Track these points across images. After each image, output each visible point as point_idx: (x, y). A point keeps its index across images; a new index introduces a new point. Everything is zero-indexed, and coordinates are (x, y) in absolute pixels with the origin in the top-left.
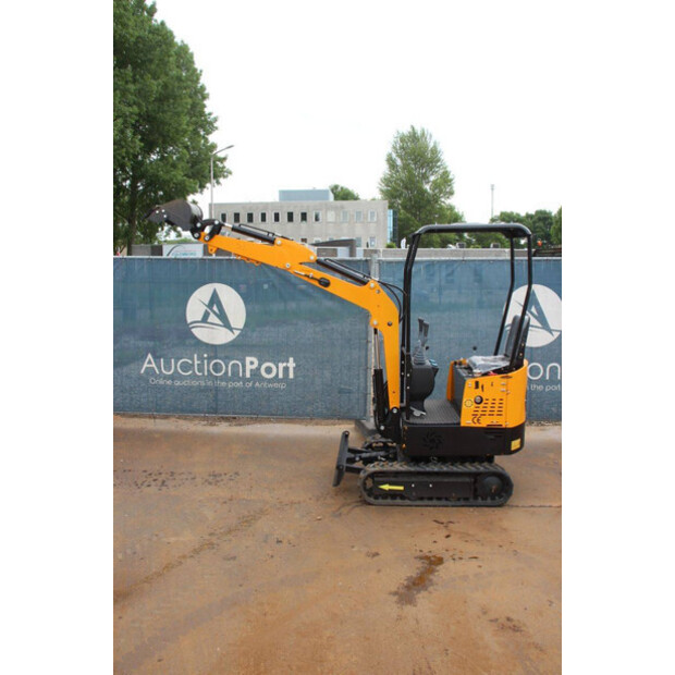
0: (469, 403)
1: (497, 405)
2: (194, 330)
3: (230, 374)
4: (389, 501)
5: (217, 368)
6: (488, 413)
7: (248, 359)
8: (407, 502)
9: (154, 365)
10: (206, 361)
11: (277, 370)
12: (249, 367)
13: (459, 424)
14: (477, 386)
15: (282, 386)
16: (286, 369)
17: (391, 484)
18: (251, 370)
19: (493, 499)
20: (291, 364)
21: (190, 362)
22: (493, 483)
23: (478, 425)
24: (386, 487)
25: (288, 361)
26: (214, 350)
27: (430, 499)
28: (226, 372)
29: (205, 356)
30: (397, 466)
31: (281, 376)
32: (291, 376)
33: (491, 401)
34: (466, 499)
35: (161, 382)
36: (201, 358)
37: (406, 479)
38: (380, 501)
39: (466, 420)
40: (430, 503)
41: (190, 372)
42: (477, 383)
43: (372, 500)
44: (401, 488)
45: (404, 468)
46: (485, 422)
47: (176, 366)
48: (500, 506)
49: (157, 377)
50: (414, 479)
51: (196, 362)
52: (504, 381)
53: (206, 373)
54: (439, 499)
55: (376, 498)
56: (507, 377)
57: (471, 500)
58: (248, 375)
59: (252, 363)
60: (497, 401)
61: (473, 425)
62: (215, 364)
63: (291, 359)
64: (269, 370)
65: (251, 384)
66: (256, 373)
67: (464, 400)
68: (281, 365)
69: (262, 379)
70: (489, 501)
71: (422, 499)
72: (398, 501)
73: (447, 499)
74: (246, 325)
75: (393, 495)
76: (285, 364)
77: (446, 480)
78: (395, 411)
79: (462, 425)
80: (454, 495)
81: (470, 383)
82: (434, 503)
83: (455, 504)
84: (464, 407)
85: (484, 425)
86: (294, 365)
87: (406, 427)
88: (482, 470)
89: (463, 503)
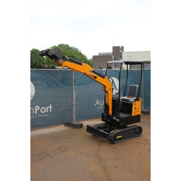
4: (117, 141)
6: (137, 111)
7: (36, 107)
8: (122, 140)
11: (46, 110)
12: (36, 110)
13: (132, 115)
15: (47, 115)
16: (49, 109)
18: (37, 111)
19: (138, 134)
20: (51, 107)
22: (138, 130)
23: (135, 115)
24: (118, 137)
25: (49, 106)
27: (126, 138)
30: (119, 131)
31: (47, 112)
32: (50, 111)
33: (137, 108)
34: (133, 136)
37: (121, 134)
44: (121, 136)
45: (121, 130)
48: (140, 136)
50: (123, 133)
52: (139, 103)
56: (140, 101)
58: (36, 113)
59: (37, 108)
63: (51, 105)
64: (43, 110)
65: (37, 116)
66: (39, 112)
67: (133, 109)
68: (47, 108)
69: (41, 113)
71: (124, 139)
72: (120, 141)
73: (129, 137)
75: (120, 139)
76: (49, 107)
77: (130, 132)
78: (112, 115)
80: (132, 135)
81: (134, 104)
82: (127, 139)
83: (131, 138)
84: (133, 111)
85: (136, 115)
86: (52, 107)
87: (121, 118)
88: (137, 127)
89: (133, 137)
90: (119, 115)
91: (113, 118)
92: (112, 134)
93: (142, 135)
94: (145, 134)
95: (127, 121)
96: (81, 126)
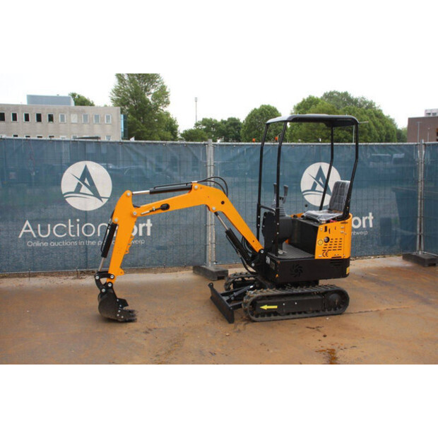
0: (320, 242)
1: (338, 243)
3: (99, 235)
4: (266, 318)
5: (88, 229)
6: (332, 249)
8: (278, 317)
9: (31, 230)
10: (78, 225)
11: (138, 229)
13: (314, 257)
14: (326, 230)
15: (142, 242)
16: (145, 229)
17: (268, 305)
19: (335, 310)
20: (149, 224)
21: (65, 226)
22: (335, 297)
23: (326, 258)
24: (265, 307)
25: (146, 222)
26: (85, 216)
27: (294, 313)
28: (96, 233)
29: (78, 220)
30: (271, 292)
31: (141, 234)
32: (149, 234)
33: (334, 240)
34: (317, 311)
35: (38, 244)
36: (74, 223)
37: (278, 300)
38: (260, 318)
39: (319, 255)
40: (294, 316)
41: (65, 234)
42: (326, 227)
43: (254, 318)
44: (276, 307)
45: (278, 292)
46: (330, 255)
47: (52, 230)
48: (341, 314)
49: (34, 240)
50: (283, 300)
51: (70, 226)
52: (342, 226)
53: (78, 235)
54: (300, 313)
55: (257, 316)
56: (345, 223)
57: (321, 312)
60: (338, 240)
61: (323, 258)
62: (86, 227)
63: (149, 221)
67: (318, 240)
68: (141, 226)
70: (333, 311)
71: (288, 314)
72: (273, 317)
73: (305, 313)
74: (111, 195)
75: (269, 313)
76: (144, 225)
77: (306, 298)
78: (262, 252)
79: (316, 258)
80: (311, 309)
81: (321, 228)
82: (298, 315)
83: (311, 315)
84: (317, 245)
85: (330, 257)
86: (151, 225)
87: (279, 262)
88: (329, 289)
89: (317, 314)
90: (277, 254)
91: (265, 259)
92: (249, 297)
93: (348, 313)
94: (360, 312)
95: (296, 271)
96: (220, 275)
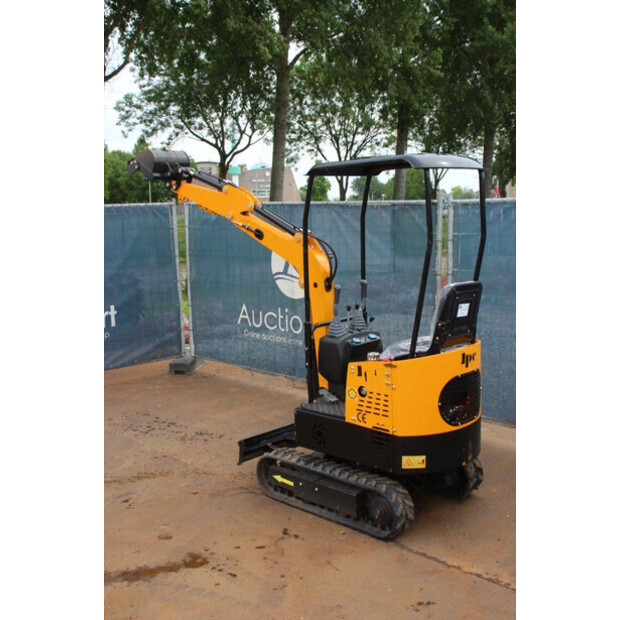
0: (352, 393)
1: (382, 402)
2: (278, 282)
4: (282, 496)
5: (296, 325)
6: (373, 410)
8: (300, 503)
9: (247, 317)
10: (287, 316)
13: (344, 418)
14: (360, 374)
17: (283, 477)
19: (383, 528)
21: (275, 316)
23: (362, 424)
24: (279, 478)
29: (287, 310)
33: (375, 396)
35: (252, 335)
36: (283, 313)
39: (351, 415)
41: (276, 327)
42: (360, 368)
44: (291, 484)
46: (370, 422)
47: (263, 319)
48: (383, 540)
49: (250, 329)
50: (304, 477)
51: (280, 316)
52: (388, 371)
53: (287, 330)
56: (392, 366)
60: (382, 397)
61: (358, 423)
67: (348, 389)
70: (377, 529)
71: (313, 503)
72: (293, 499)
75: (282, 488)
77: (332, 488)
79: (347, 420)
80: (342, 510)
83: (339, 520)
85: (369, 425)
95: (320, 434)
